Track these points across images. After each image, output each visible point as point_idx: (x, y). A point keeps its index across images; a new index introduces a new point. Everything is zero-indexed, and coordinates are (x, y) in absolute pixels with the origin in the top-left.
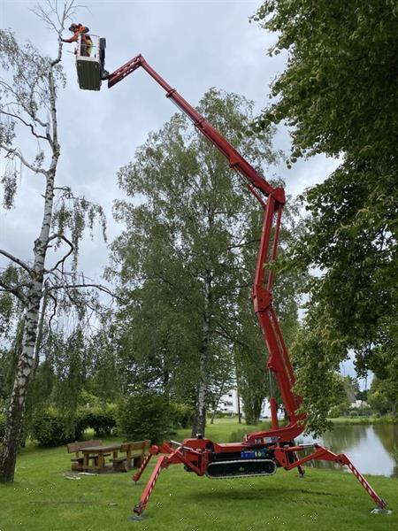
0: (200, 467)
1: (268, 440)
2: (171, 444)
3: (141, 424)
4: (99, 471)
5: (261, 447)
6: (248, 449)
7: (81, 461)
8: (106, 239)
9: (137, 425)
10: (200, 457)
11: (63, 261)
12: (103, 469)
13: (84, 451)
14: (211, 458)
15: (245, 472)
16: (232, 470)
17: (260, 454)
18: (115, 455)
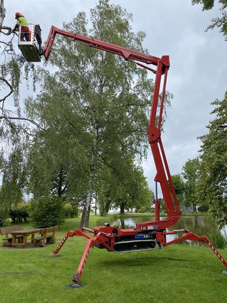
0: (110, 246)
1: (150, 228)
2: (83, 229)
3: (46, 216)
4: (23, 247)
5: (147, 232)
6: (139, 233)
7: (10, 240)
8: (34, 89)
9: (43, 216)
10: (110, 239)
11: (4, 100)
12: (27, 246)
13: (12, 234)
14: (117, 239)
15: (137, 248)
16: (129, 247)
17: (147, 236)
18: (33, 236)
